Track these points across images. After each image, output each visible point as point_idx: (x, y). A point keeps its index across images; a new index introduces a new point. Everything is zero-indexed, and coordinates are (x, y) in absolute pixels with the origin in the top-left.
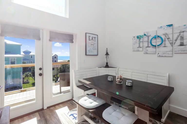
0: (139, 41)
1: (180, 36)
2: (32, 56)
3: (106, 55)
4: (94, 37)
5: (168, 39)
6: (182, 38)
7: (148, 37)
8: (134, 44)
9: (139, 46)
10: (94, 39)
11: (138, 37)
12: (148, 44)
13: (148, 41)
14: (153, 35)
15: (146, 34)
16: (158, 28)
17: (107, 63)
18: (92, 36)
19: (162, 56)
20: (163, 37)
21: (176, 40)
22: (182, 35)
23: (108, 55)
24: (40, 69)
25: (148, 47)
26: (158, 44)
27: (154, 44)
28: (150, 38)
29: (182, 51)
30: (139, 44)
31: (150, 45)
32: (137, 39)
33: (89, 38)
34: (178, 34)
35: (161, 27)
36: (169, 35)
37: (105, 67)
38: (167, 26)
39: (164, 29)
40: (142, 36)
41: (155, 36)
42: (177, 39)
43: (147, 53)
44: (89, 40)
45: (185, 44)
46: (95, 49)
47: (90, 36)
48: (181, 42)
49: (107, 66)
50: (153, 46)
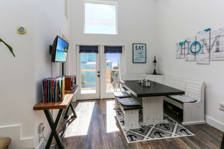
0: (181, 48)
1: (216, 42)
2: (108, 63)
3: (154, 62)
4: (141, 47)
5: (205, 44)
6: (218, 43)
7: (189, 43)
8: (177, 51)
9: (181, 53)
10: (141, 48)
11: (180, 44)
12: (188, 51)
13: (188, 48)
14: (193, 41)
15: (187, 40)
16: (197, 33)
17: (155, 70)
18: (139, 45)
19: (200, 64)
20: (201, 43)
21: (212, 46)
22: (218, 40)
23: (156, 62)
24: (99, 72)
25: (188, 54)
26: (197, 50)
27: (193, 51)
28: (190, 44)
29: (217, 58)
30: (181, 51)
31: (190, 52)
32: (179, 46)
33: (136, 48)
34: (214, 39)
35: (200, 32)
36: (206, 41)
37: (153, 74)
38: (204, 31)
39: (202, 34)
40: (184, 43)
41: (194, 42)
42: (213, 44)
43: (188, 61)
44: (136, 49)
45: (220, 50)
46: (142, 57)
47: (137, 46)
48: (217, 48)
49: (155, 73)
50: (193, 52)
